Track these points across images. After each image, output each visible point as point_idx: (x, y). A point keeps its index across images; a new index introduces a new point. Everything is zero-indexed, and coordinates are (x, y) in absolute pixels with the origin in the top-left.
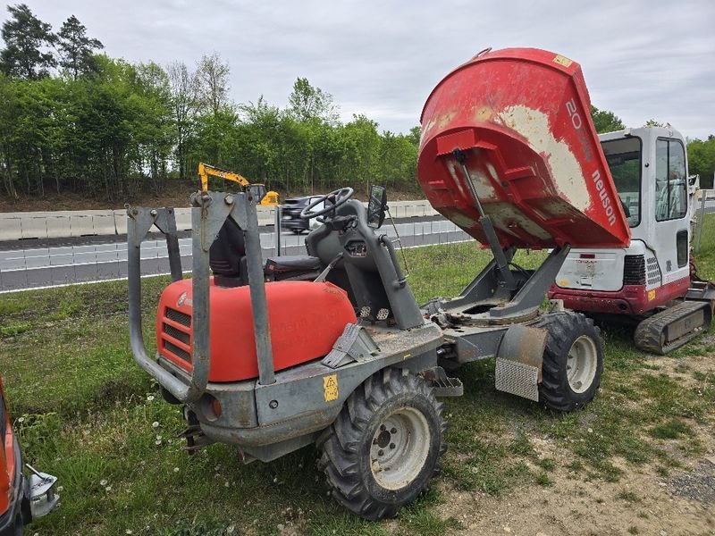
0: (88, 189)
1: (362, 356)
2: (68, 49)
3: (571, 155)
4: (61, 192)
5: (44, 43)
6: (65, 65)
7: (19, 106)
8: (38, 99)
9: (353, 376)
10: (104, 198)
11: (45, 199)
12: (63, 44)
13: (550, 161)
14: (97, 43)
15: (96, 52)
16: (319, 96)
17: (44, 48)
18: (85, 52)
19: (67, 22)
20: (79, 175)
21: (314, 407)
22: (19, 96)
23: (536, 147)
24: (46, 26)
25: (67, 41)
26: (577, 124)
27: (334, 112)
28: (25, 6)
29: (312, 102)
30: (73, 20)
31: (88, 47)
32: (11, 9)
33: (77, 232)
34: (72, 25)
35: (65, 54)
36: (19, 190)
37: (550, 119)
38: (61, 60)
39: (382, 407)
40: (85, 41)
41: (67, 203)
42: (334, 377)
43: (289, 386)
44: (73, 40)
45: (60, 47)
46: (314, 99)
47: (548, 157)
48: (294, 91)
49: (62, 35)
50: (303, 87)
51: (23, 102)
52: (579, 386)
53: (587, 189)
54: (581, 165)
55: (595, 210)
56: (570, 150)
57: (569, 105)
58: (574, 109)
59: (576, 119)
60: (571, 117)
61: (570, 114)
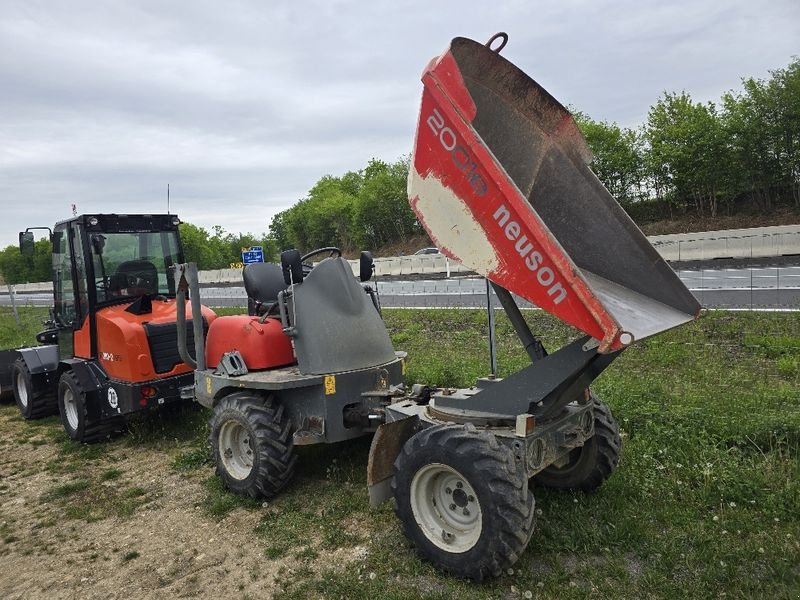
13: (419, 207)
26: (449, 142)
47: (415, 201)
52: (449, 538)
53: (489, 239)
54: (468, 205)
55: (511, 275)
56: (445, 184)
57: (432, 122)
58: (440, 124)
59: (447, 137)
60: (439, 136)
61: (436, 133)
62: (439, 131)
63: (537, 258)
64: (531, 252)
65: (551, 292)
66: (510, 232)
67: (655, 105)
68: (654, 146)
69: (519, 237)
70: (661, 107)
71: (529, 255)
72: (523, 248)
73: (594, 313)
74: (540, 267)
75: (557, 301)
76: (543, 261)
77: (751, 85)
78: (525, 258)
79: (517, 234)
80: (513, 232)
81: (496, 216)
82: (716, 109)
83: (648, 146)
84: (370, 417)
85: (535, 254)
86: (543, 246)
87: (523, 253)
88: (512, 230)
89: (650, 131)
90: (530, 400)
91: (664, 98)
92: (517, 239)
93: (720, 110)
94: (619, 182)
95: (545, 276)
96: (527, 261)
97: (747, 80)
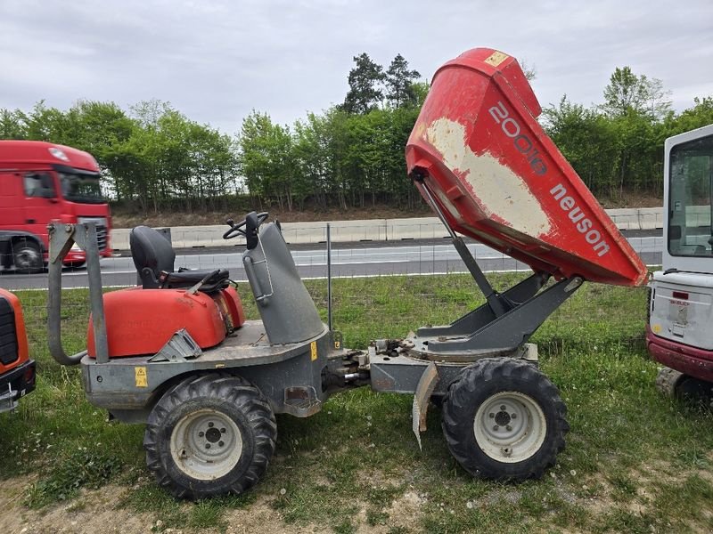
0: (397, 201)
1: (174, 357)
2: (393, 84)
3: (506, 170)
4: (376, 203)
5: (376, 82)
6: (390, 97)
7: (351, 137)
8: (365, 130)
9: (161, 372)
10: (406, 208)
11: (364, 210)
12: (390, 80)
13: (468, 179)
14: (416, 74)
15: (415, 81)
16: (644, 85)
17: (376, 86)
18: (407, 83)
19: (394, 61)
20: (389, 189)
21: (128, 389)
22: (353, 128)
23: (451, 164)
24: (379, 67)
25: (393, 77)
26: (512, 130)
27: (665, 100)
28: (365, 54)
29: (633, 92)
30: (399, 58)
31: (408, 79)
32: (355, 59)
33: (357, 238)
34: (399, 62)
35: (391, 88)
36: (347, 202)
37: (468, 131)
38: (388, 94)
39: (184, 403)
40: (407, 74)
41: (379, 213)
42: (144, 369)
43: (109, 368)
44: (398, 75)
45: (387, 83)
46: (638, 88)
47: (465, 174)
48: (610, 83)
49: (390, 73)
50: (624, 78)
51: (354, 133)
52: (507, 453)
53: (543, 209)
54: (525, 180)
55: (562, 236)
56: (503, 163)
57: (494, 111)
58: (504, 114)
59: (509, 126)
60: (501, 124)
61: (498, 121)
62: (502, 120)
63: (587, 224)
64: (582, 219)
65: (596, 248)
66: (565, 205)
67: (246, 118)
68: (246, 151)
69: (573, 208)
70: (250, 121)
71: (580, 221)
72: (576, 215)
73: (633, 261)
74: (589, 230)
75: (600, 254)
76: (592, 226)
77: (312, 117)
78: (577, 223)
79: (571, 206)
80: (568, 204)
81: (552, 191)
82: (291, 130)
83: (240, 150)
84: (346, 376)
85: (586, 220)
86: (597, 215)
87: (575, 220)
88: (567, 202)
89: (243, 138)
90: (524, 333)
91: (252, 115)
92: (571, 210)
93: (293, 132)
94: (219, 178)
95: (593, 237)
96: (579, 226)
97: (310, 113)
